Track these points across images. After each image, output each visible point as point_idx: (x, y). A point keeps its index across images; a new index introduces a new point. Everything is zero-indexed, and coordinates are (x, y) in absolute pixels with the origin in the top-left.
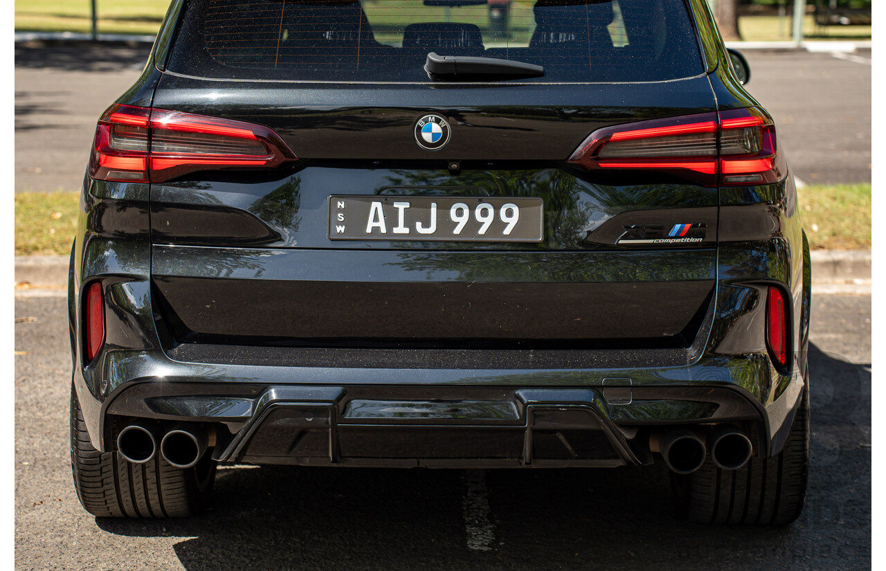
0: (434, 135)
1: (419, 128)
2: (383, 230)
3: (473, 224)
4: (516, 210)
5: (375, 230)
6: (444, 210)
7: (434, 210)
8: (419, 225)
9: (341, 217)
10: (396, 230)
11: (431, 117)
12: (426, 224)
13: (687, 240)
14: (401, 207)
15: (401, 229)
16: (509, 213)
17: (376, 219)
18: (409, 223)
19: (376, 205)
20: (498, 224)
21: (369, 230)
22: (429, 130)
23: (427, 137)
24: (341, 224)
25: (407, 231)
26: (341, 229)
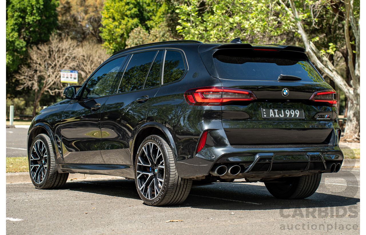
0: (286, 93)
1: (283, 91)
2: (274, 116)
3: (291, 115)
4: (298, 111)
5: (272, 116)
6: (284, 111)
7: (282, 111)
8: (280, 115)
9: (265, 113)
10: (276, 116)
11: (286, 89)
12: (282, 115)
13: (328, 119)
14: (276, 111)
15: (277, 116)
16: (297, 112)
17: (272, 114)
18: (278, 115)
19: (271, 110)
20: (295, 115)
21: (271, 116)
22: (285, 92)
23: (285, 93)
24: (265, 115)
25: (278, 116)
26: (265, 116)
